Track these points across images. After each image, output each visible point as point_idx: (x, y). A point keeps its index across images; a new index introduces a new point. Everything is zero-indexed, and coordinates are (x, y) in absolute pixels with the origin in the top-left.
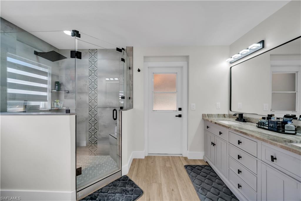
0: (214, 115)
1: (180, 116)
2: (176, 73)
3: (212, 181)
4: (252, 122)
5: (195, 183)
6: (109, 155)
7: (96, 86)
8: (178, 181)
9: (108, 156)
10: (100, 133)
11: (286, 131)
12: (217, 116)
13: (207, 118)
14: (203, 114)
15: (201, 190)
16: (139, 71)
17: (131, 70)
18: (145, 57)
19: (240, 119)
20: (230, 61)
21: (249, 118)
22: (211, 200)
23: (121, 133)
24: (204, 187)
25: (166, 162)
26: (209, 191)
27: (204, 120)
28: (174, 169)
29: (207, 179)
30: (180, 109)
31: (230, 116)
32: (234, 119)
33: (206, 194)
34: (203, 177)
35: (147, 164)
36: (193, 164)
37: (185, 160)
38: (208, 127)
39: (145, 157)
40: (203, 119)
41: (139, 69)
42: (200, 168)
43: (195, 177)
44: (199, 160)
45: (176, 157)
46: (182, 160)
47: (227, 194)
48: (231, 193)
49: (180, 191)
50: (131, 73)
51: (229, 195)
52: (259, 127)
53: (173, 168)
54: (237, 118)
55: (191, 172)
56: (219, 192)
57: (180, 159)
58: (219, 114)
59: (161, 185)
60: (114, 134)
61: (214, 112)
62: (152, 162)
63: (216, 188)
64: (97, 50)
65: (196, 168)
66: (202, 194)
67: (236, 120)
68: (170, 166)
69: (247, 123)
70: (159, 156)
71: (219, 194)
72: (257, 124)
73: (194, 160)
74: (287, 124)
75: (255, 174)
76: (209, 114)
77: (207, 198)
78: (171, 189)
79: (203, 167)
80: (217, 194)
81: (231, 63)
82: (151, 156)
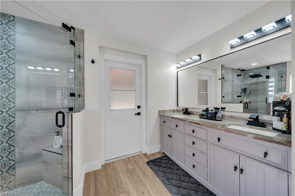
0: (167, 110)
1: (139, 114)
2: (134, 71)
3: (172, 169)
4: (194, 114)
5: (160, 176)
6: (42, 181)
7: (12, 76)
8: (145, 181)
9: (39, 183)
10: (22, 151)
11: (217, 119)
12: (169, 112)
13: (162, 114)
14: (159, 111)
15: (167, 181)
16: (93, 62)
17: (81, 60)
18: (100, 47)
19: (186, 113)
20: (177, 66)
21: (192, 111)
22: (177, 187)
23: (70, 145)
24: (169, 177)
25: (127, 165)
26: (173, 179)
27: (161, 116)
28: (138, 170)
29: (168, 168)
30: (139, 107)
31: (178, 111)
32: (181, 113)
33: (172, 183)
34: (165, 168)
35: (106, 174)
36: (153, 158)
37: (145, 156)
38: (164, 122)
39: (102, 166)
40: (159, 115)
41: (93, 60)
42: (160, 160)
43: (159, 171)
44: (157, 153)
45: (136, 155)
46: (142, 158)
47: (185, 176)
48: (188, 174)
49: (150, 190)
50: (81, 63)
51: (187, 176)
52: (201, 118)
53: (136, 168)
54: (184, 112)
55: (154, 167)
56: (180, 177)
57: (141, 157)
58: (170, 109)
59: (130, 193)
60: (53, 147)
61: (167, 108)
62: (112, 170)
63: (177, 175)
64: (13, 16)
65: (157, 161)
66: (169, 185)
67: (183, 114)
68: (133, 167)
69: (191, 115)
70: (118, 160)
71: (180, 179)
72: (199, 115)
73: (153, 154)
74: (218, 114)
75: (205, 154)
76: (164, 110)
77: (173, 187)
78: (141, 192)
79: (162, 158)
80: (179, 179)
81: (178, 68)
82: (109, 163)
